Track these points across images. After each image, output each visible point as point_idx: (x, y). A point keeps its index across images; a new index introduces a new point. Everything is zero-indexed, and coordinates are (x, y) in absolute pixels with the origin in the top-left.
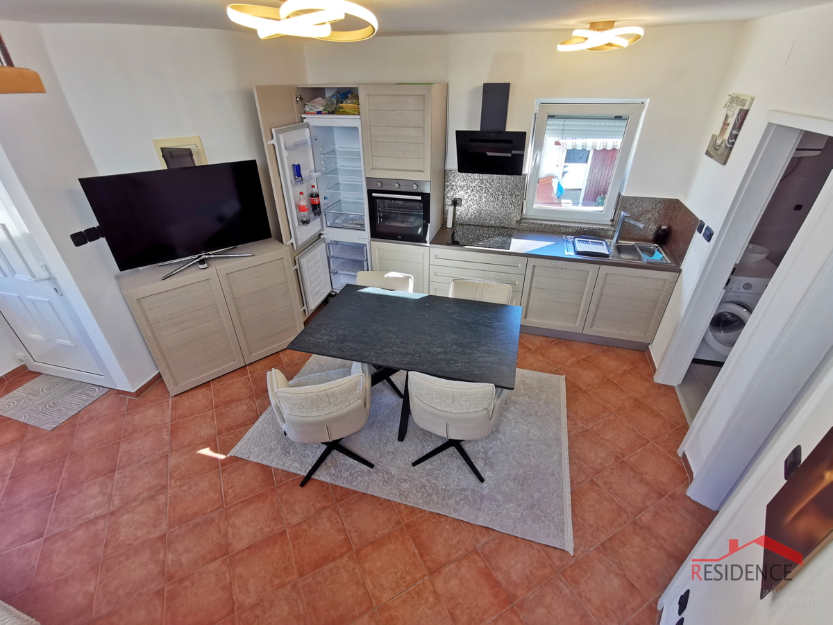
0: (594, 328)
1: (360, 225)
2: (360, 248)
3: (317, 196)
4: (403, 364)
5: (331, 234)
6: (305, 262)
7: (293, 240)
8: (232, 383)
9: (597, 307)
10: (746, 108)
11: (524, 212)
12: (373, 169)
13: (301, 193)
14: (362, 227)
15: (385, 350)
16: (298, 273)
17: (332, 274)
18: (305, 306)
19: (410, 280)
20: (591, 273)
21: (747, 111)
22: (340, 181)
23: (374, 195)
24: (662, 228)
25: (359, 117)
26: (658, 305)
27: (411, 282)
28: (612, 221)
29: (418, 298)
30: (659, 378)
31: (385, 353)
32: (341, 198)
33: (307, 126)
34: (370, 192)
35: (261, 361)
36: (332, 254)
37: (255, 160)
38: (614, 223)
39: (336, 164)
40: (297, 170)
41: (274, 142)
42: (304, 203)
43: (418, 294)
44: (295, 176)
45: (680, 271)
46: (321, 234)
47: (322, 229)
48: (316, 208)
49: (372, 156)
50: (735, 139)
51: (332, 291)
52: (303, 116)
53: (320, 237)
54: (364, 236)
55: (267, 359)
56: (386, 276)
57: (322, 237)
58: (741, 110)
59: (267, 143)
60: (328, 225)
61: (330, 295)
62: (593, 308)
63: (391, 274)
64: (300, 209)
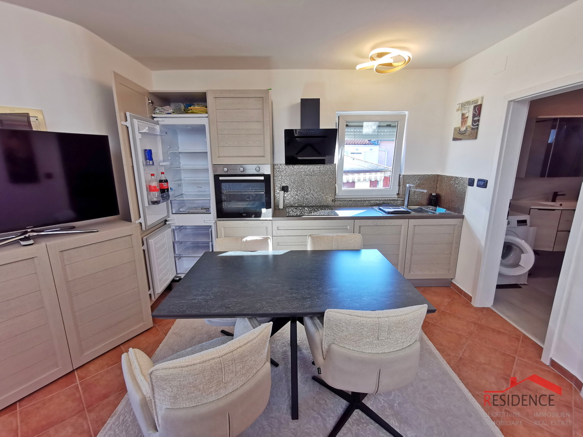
0: (412, 273)
1: (206, 209)
2: (206, 230)
3: (166, 181)
4: (307, 308)
5: (177, 220)
6: (153, 242)
7: (142, 220)
8: (51, 399)
9: (412, 254)
10: (479, 103)
11: (337, 192)
12: (219, 157)
13: (153, 175)
14: (207, 211)
15: (277, 298)
16: (146, 254)
17: (177, 259)
18: (152, 289)
19: (269, 240)
20: (403, 227)
21: (481, 105)
22: (183, 178)
23: (221, 178)
24: (433, 194)
25: (206, 115)
26: (453, 245)
27: (270, 242)
28: (398, 194)
29: (282, 253)
30: (476, 303)
31: (278, 301)
32: (183, 192)
33: (157, 123)
34: (216, 177)
35: (96, 361)
36: (177, 240)
37: (107, 136)
38: (400, 196)
39: (180, 163)
40: (148, 155)
41: (128, 124)
42: (155, 184)
43: (280, 251)
44: (146, 159)
45: (463, 217)
46: (166, 221)
47: (168, 216)
48: (164, 191)
49: (219, 146)
50: (479, 122)
51: (176, 277)
52: (154, 116)
53: (165, 224)
54: (210, 219)
55: (104, 357)
56: (245, 239)
57: (167, 223)
58: (475, 107)
59: (120, 123)
60: (174, 212)
61: (174, 281)
62: (408, 256)
63: (249, 238)
64: (150, 189)
